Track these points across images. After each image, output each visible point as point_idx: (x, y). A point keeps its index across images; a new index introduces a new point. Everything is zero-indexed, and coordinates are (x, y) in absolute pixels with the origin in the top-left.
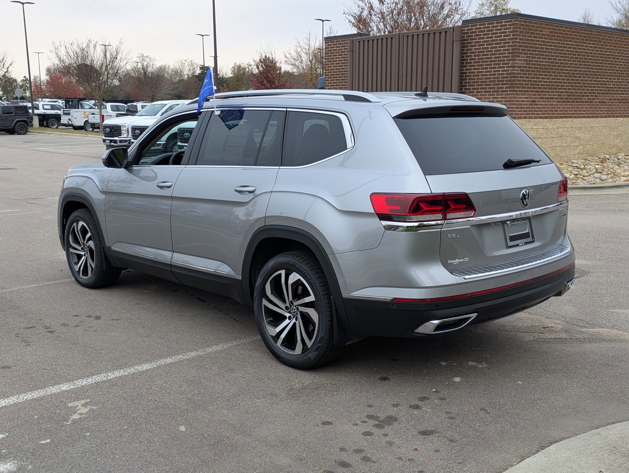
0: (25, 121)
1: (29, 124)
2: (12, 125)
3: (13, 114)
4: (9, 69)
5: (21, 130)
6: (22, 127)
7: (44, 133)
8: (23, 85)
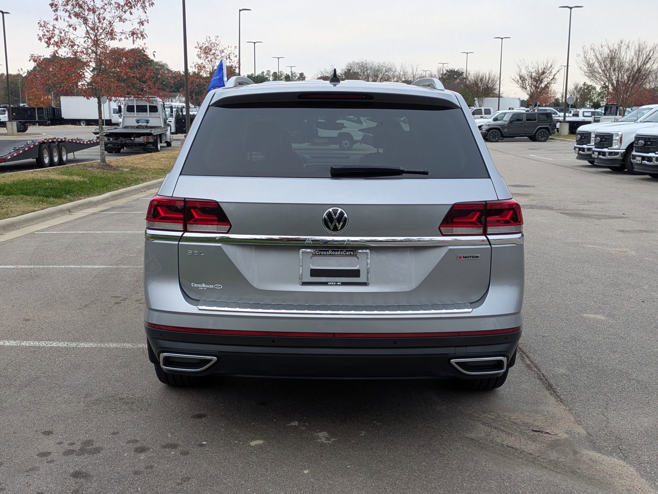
0: (547, 128)
1: (551, 131)
2: (533, 132)
3: (536, 121)
4: (555, 77)
5: (542, 137)
6: (543, 134)
7: (565, 141)
8: (601, 92)
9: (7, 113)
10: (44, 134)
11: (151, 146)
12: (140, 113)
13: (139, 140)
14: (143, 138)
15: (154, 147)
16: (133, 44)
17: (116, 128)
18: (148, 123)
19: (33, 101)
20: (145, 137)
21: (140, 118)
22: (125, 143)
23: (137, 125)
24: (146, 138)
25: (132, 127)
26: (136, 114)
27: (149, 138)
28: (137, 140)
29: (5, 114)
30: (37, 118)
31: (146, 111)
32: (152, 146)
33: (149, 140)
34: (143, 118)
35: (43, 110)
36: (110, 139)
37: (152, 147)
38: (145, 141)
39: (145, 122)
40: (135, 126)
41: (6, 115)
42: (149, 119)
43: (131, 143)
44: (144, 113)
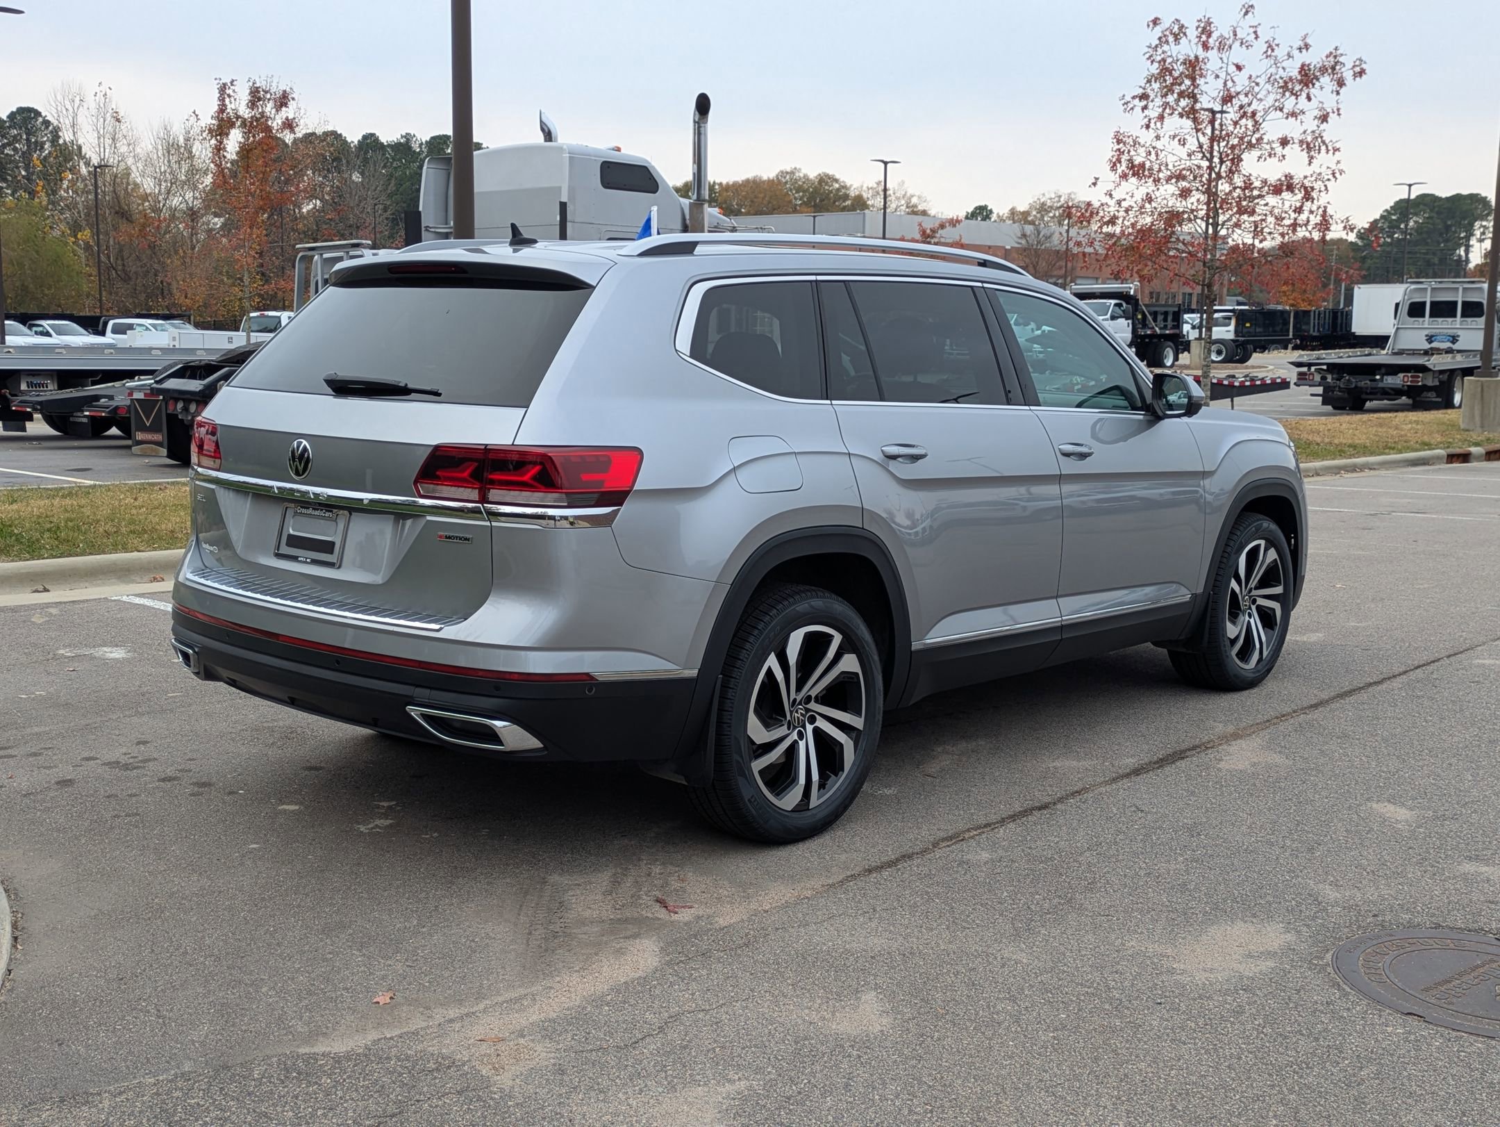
9: (1233, 322)
10: (1271, 367)
11: (1432, 396)
12: (1440, 320)
13: (1393, 382)
14: (1404, 376)
15: (1440, 400)
16: (1310, 164)
17: (1369, 355)
18: (1453, 343)
19: (1288, 296)
20: (1410, 375)
21: (1438, 331)
22: (1356, 387)
23: (1427, 346)
24: (1412, 377)
25: (1414, 353)
26: (1427, 323)
27: (1419, 377)
28: (1389, 381)
29: (1229, 325)
30: (1291, 334)
31: (1453, 314)
32: (1435, 395)
33: (1419, 382)
34: (1445, 331)
35: (1310, 316)
36: (1326, 378)
37: (1434, 399)
38: (1409, 383)
39: (1448, 340)
40: (1421, 350)
41: (1232, 327)
42: (1460, 332)
43: (1372, 388)
44: (1450, 320)
